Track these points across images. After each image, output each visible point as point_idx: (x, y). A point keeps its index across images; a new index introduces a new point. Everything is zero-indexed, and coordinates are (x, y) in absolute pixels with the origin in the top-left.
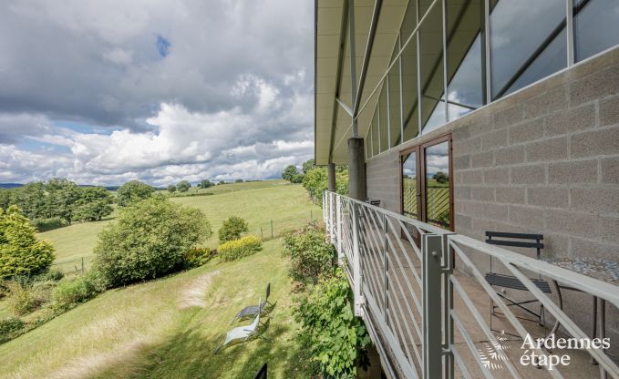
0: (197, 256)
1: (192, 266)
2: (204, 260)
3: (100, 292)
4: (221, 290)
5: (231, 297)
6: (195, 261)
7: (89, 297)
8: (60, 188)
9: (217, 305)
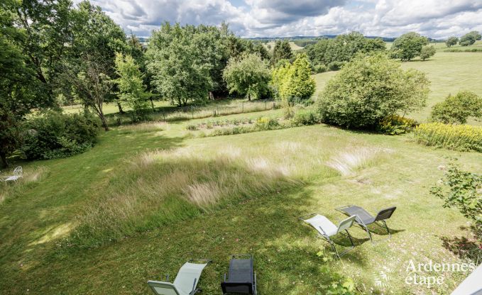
0: (393, 124)
1: (383, 132)
2: (398, 131)
3: (317, 123)
4: (375, 170)
5: (374, 184)
6: (388, 128)
7: (310, 124)
8: (354, 39)
9: (354, 181)
